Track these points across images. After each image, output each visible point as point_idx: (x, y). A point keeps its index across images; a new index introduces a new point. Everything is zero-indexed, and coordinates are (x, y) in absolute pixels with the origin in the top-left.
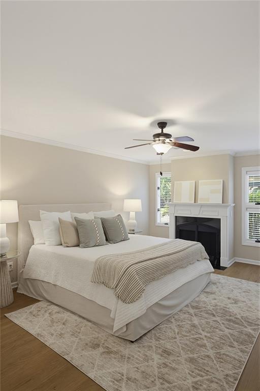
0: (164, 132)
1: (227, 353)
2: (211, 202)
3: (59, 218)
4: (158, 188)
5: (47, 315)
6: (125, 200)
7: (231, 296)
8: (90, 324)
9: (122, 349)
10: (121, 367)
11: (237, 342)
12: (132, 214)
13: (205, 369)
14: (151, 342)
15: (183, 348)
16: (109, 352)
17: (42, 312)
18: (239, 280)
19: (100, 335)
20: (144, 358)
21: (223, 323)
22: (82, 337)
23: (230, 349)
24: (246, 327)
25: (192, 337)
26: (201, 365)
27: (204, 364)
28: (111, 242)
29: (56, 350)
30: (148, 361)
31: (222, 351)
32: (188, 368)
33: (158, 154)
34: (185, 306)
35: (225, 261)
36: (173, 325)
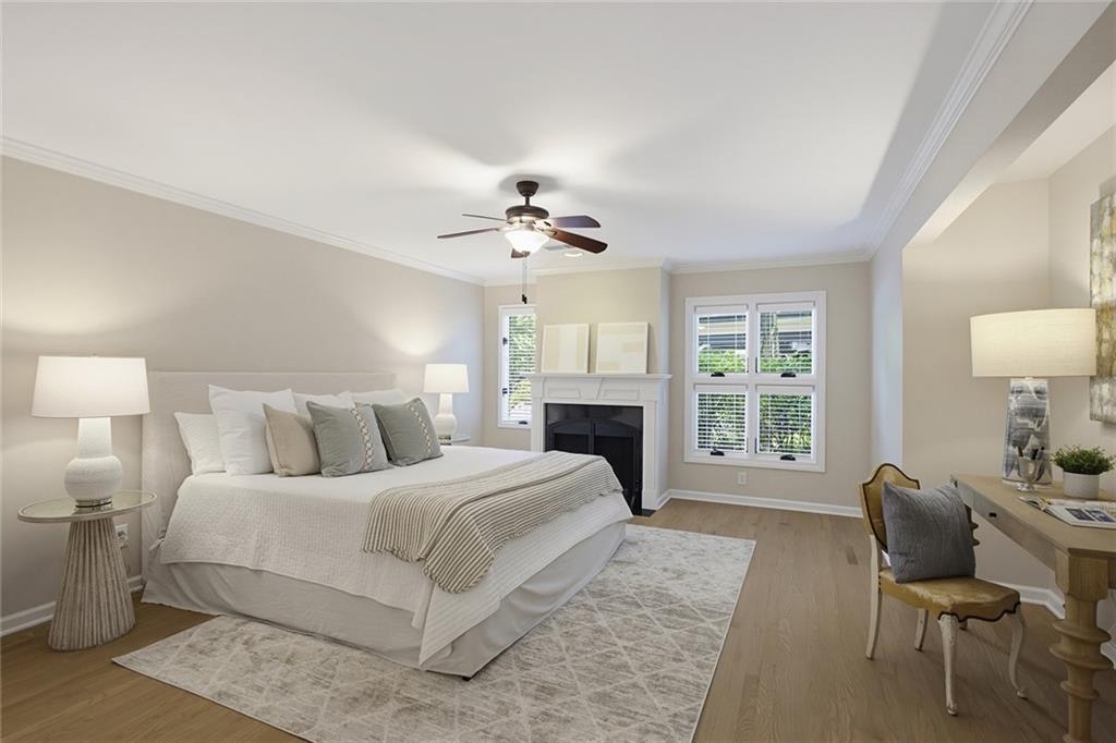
0: (531, 204)
1: (673, 674)
2: (623, 371)
3: (265, 406)
4: (505, 340)
5: (238, 648)
6: (428, 366)
7: (668, 564)
8: (357, 654)
9: (441, 697)
10: (447, 734)
11: (688, 650)
12: (446, 400)
13: (630, 712)
14: (509, 675)
15: (581, 678)
16: (414, 708)
17: (225, 641)
18: (682, 532)
19: (386, 676)
20: (500, 709)
21: (658, 619)
22: (341, 686)
23: (676, 665)
24: (702, 621)
25: (598, 652)
26: (622, 704)
27: (626, 701)
28: (399, 462)
29: (275, 723)
30: (507, 714)
31: (662, 672)
32: (596, 713)
33: (515, 255)
34: (577, 594)
35: (651, 498)
36: (556, 634)
